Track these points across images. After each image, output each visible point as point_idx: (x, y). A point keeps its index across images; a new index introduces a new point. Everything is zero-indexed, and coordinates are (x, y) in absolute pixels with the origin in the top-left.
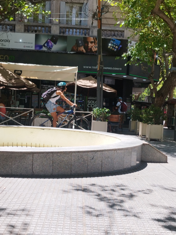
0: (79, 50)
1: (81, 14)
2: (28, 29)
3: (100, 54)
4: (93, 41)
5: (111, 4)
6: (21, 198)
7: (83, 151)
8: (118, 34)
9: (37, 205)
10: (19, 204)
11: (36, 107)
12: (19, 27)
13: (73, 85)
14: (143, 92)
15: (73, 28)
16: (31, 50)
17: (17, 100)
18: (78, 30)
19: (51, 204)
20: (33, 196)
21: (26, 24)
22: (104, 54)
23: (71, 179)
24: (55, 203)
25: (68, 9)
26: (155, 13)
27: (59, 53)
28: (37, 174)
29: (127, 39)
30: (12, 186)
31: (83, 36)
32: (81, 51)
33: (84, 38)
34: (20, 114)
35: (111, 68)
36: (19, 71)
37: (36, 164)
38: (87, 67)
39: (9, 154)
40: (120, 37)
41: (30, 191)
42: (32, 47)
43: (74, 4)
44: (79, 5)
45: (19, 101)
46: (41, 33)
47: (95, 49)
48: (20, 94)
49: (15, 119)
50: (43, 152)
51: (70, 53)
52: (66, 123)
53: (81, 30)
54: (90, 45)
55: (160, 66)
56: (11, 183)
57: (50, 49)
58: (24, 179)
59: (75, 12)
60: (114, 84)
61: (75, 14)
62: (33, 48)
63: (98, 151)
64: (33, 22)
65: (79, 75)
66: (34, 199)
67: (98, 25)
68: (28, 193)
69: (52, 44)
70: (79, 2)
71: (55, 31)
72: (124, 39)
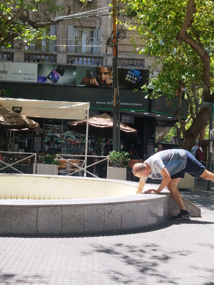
0: (90, 83)
1: (92, 40)
2: (28, 58)
3: (116, 87)
4: (108, 71)
5: (128, 28)
6: (23, 262)
7: (99, 204)
8: (137, 64)
9: (43, 270)
10: (22, 270)
11: (38, 151)
12: (18, 56)
13: (84, 124)
14: (169, 132)
15: (83, 57)
16: (32, 82)
17: (15, 143)
18: (89, 59)
19: (61, 269)
20: (38, 259)
21: (26, 52)
22: (121, 88)
23: (84, 238)
24: (65, 267)
25: (77, 34)
26: (181, 38)
27: (67, 86)
28: (42, 232)
29: (148, 69)
30: (12, 248)
31: (96, 66)
32: (93, 84)
33: (96, 68)
34: (20, 160)
35: (129, 104)
36: (19, 108)
37: (41, 220)
38: (101, 103)
39: (8, 208)
40: (139, 67)
41: (34, 254)
42: (33, 79)
43: (84, 28)
44: (90, 30)
45: (18, 144)
46: (44, 63)
47: (109, 81)
48: (19, 136)
49: (14, 166)
50: (49, 205)
51: (80, 86)
52: (75, 170)
53: (93, 59)
54: (104, 76)
55: (188, 100)
56: (11, 244)
57: (56, 82)
58: (26, 238)
59: (85, 38)
60: (133, 123)
61: (85, 40)
62: (36, 81)
63: (116, 203)
64: (35, 50)
65: (91, 112)
66: (40, 264)
67: (114, 52)
68: (32, 255)
69: (58, 76)
70: (90, 26)
71: (62, 60)
72: (144, 69)
